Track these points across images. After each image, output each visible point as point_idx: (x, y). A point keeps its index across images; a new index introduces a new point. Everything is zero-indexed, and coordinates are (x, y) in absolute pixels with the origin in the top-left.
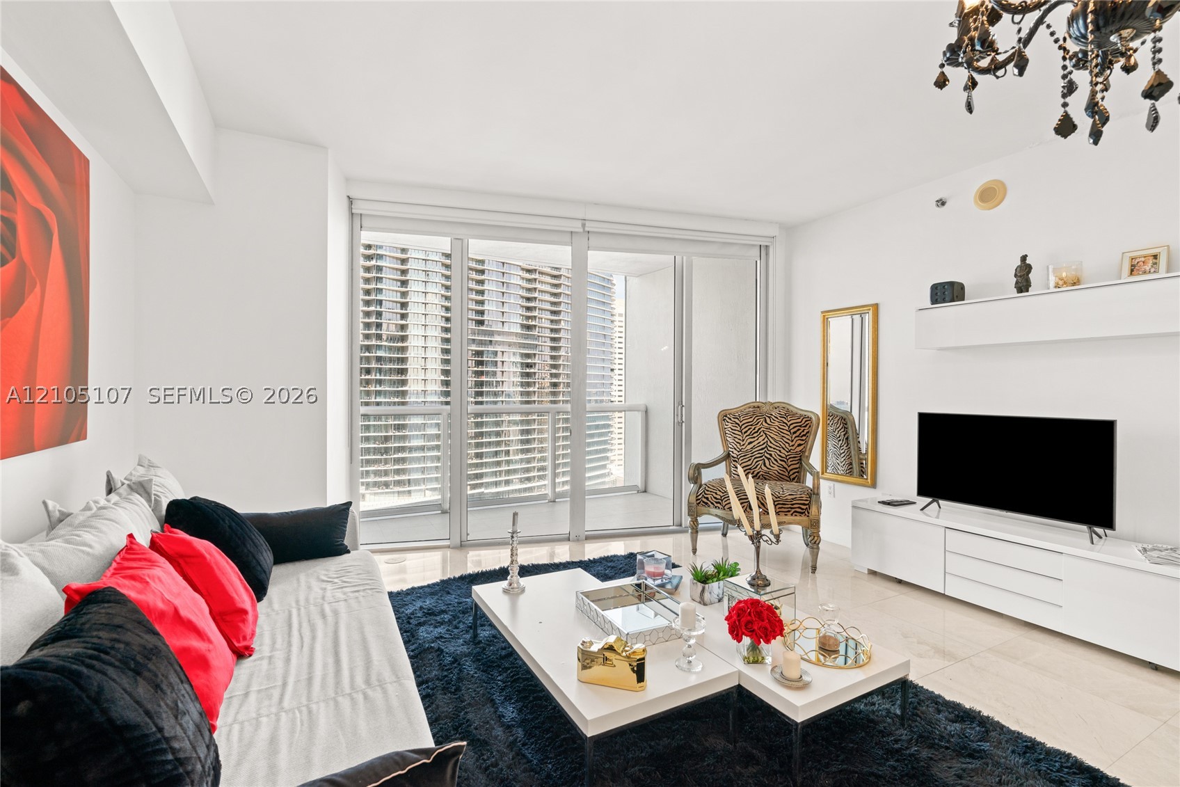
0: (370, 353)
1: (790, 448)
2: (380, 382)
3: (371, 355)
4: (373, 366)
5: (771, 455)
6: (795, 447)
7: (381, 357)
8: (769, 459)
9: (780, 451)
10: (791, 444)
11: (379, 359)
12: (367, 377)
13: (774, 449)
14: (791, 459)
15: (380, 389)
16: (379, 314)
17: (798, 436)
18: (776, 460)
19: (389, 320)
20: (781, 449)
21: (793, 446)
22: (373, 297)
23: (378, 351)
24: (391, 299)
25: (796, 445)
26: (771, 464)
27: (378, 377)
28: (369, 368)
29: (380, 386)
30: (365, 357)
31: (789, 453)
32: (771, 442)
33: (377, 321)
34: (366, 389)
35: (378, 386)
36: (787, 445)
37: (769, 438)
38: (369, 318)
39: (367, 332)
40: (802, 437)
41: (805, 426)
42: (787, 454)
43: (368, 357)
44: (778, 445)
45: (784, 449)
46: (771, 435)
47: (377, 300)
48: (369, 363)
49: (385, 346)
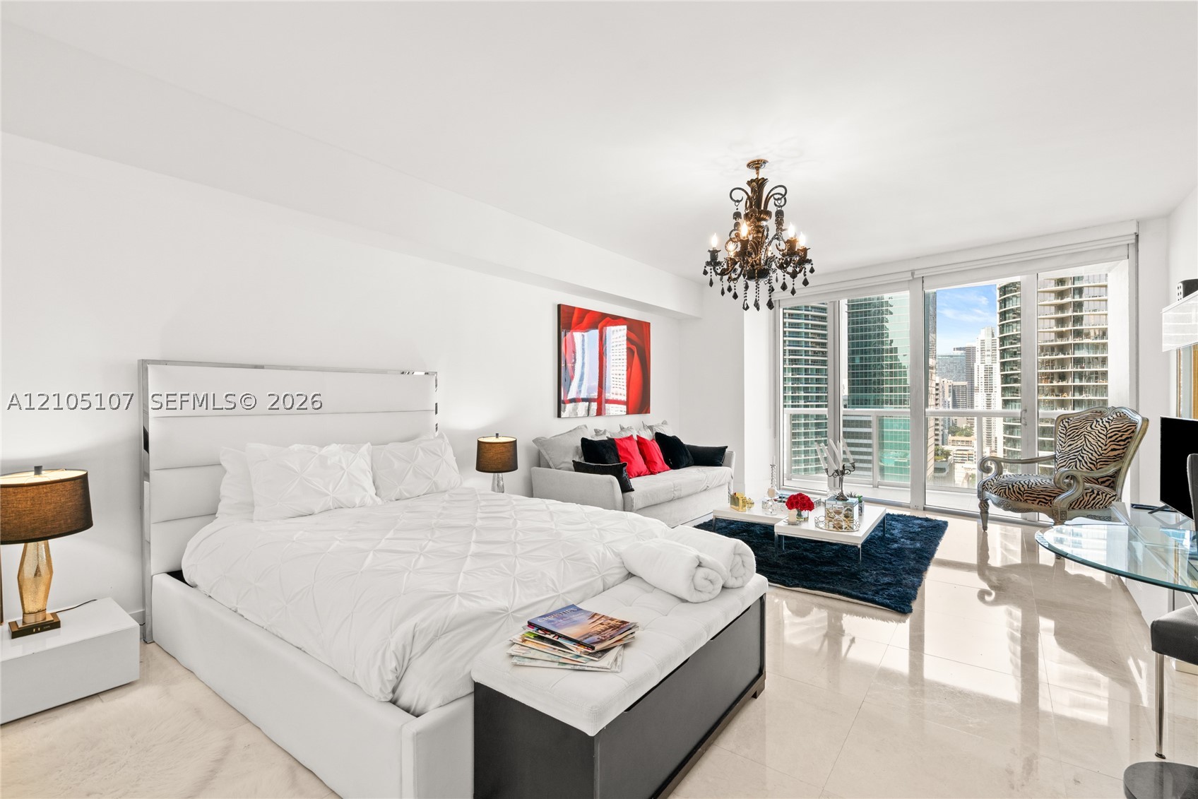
0: (1065, 354)
1: (1102, 452)
2: (1080, 389)
3: (1067, 356)
4: (1070, 370)
5: (1083, 457)
6: (1107, 451)
7: (1083, 358)
8: (1080, 461)
9: (1092, 454)
10: (1104, 448)
11: (1078, 361)
12: (1061, 384)
13: (1088, 452)
14: (1101, 463)
15: (1081, 398)
16: (1079, 306)
17: (1113, 441)
18: (1086, 463)
19: (1095, 310)
20: (1094, 453)
21: (1105, 450)
22: (1069, 286)
23: (1076, 352)
24: (1098, 284)
25: (1109, 449)
26: (1082, 466)
27: (1077, 383)
28: (1063, 372)
29: (1081, 394)
30: (1058, 360)
31: (1100, 457)
32: (1087, 446)
33: (1075, 314)
34: (1060, 398)
35: (1077, 394)
36: (1100, 449)
37: (1087, 441)
38: (1063, 312)
39: (1060, 329)
40: (1118, 442)
41: (1126, 431)
42: (1098, 457)
43: (1063, 359)
44: (1092, 448)
45: (1096, 452)
46: (1090, 439)
47: (1075, 289)
48: (1063, 367)
49: (1088, 344)
